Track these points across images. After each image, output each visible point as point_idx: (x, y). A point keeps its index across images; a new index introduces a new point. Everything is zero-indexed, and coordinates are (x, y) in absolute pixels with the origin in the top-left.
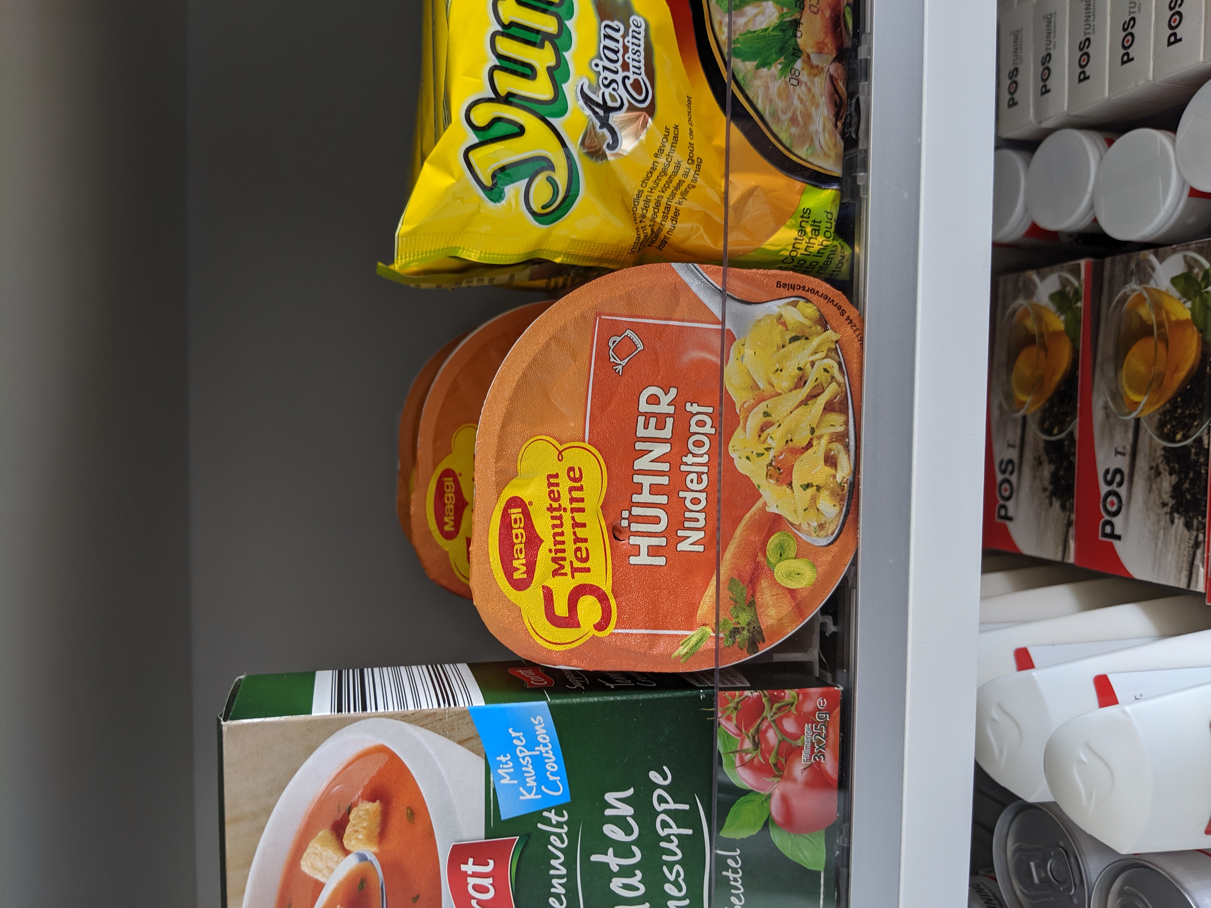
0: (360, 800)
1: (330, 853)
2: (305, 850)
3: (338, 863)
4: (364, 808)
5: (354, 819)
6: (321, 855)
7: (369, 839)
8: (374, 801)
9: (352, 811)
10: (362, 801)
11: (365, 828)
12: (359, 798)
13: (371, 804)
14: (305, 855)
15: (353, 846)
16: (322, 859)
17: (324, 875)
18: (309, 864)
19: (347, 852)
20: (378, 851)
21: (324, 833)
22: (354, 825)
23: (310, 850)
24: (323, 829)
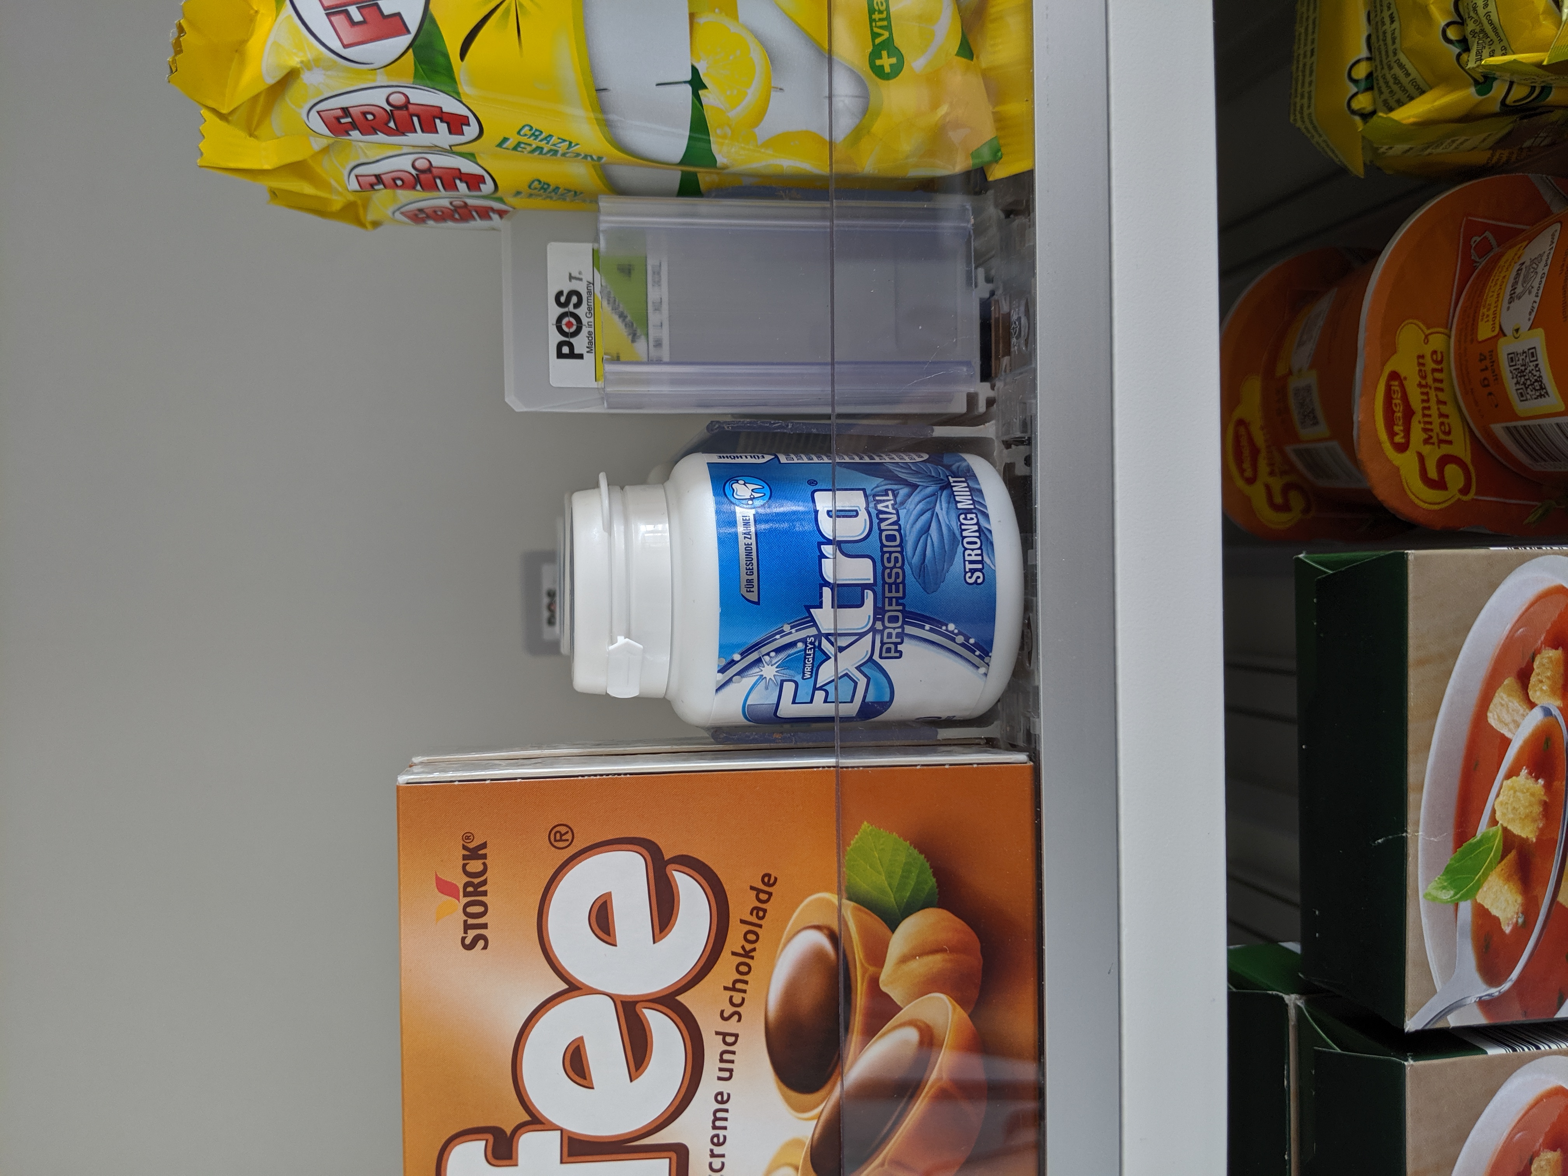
0: (1543, 646)
1: (1516, 704)
2: (1492, 700)
3: (1524, 716)
4: (1547, 655)
5: (1538, 668)
6: (1507, 706)
7: (1553, 692)
8: (1557, 649)
9: (1536, 658)
10: (1545, 647)
11: (1548, 678)
12: (1541, 644)
13: (1554, 651)
14: (1492, 706)
15: (1538, 698)
16: (1508, 711)
17: (1510, 730)
18: (1496, 717)
19: (1532, 705)
20: (1562, 705)
21: (1509, 681)
22: (1538, 674)
23: (1496, 700)
24: (1509, 676)
